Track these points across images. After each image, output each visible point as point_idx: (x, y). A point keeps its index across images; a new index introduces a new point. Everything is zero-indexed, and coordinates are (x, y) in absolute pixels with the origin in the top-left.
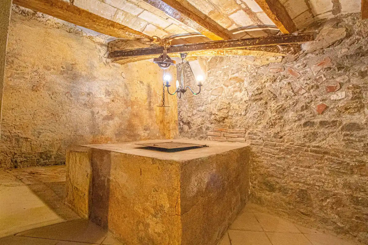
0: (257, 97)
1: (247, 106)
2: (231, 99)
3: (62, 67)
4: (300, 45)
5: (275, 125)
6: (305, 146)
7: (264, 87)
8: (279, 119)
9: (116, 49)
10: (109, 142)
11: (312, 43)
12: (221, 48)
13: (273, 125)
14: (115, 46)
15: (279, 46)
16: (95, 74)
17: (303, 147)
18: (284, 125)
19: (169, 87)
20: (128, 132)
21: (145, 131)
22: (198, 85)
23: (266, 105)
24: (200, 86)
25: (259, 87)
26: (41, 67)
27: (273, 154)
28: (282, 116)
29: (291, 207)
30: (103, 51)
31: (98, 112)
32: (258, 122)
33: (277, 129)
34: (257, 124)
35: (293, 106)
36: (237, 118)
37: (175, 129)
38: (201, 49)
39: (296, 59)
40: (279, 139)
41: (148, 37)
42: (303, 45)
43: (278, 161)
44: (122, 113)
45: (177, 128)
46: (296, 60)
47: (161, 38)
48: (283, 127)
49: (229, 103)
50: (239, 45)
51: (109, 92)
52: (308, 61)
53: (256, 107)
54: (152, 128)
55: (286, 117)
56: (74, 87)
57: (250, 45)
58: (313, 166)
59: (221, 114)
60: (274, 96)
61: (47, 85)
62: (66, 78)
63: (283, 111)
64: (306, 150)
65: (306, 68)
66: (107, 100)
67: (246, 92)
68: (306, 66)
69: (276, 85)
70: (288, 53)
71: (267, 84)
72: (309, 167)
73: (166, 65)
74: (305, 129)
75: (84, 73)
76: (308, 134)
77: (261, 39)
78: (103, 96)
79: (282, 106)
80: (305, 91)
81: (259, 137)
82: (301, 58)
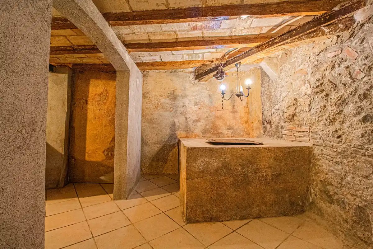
0: (318, 90)
1: (310, 101)
2: (298, 94)
3: (168, 93)
4: (352, 16)
5: (335, 122)
6: (362, 149)
7: (324, 77)
8: (338, 113)
9: (201, 71)
10: (197, 137)
11: (364, 11)
12: (262, 50)
13: (333, 121)
14: (200, 70)
15: (323, 28)
16: (187, 93)
17: (360, 150)
18: (343, 121)
19: (224, 95)
20: (212, 131)
21: (228, 130)
22: (247, 89)
23: (326, 98)
24: (249, 89)
25: (319, 77)
26: (158, 96)
27: (332, 158)
28: (342, 110)
29: (348, 227)
30: (192, 76)
31: (190, 118)
32: (320, 118)
33: (337, 125)
34: (319, 121)
35: (352, 95)
36: (304, 115)
37: (259, 128)
38: (247, 56)
39: (352, 34)
40: (336, 139)
41: (209, 61)
42: (355, 16)
43: (336, 167)
44: (207, 117)
45: (261, 127)
46: (351, 36)
47: (218, 58)
48: (343, 123)
49: (295, 99)
50: (277, 43)
51: (197, 103)
52: (365, 34)
53: (319, 101)
54: (235, 128)
55: (345, 111)
56: (174, 103)
57: (288, 38)
58: (371, 176)
59: (290, 112)
60: (333, 86)
61: (162, 105)
62: (170, 99)
63: (343, 103)
64: (362, 154)
65: (364, 43)
66: (195, 108)
67: (309, 84)
68: (363, 41)
69: (335, 72)
70: (335, 32)
71: (327, 73)
72: (366, 177)
73: (222, 78)
74: (365, 125)
75: (180, 94)
76: (366, 132)
77: (298, 29)
78: (193, 107)
79: (341, 97)
80: (364, 75)
81: (320, 137)
82: (357, 32)
